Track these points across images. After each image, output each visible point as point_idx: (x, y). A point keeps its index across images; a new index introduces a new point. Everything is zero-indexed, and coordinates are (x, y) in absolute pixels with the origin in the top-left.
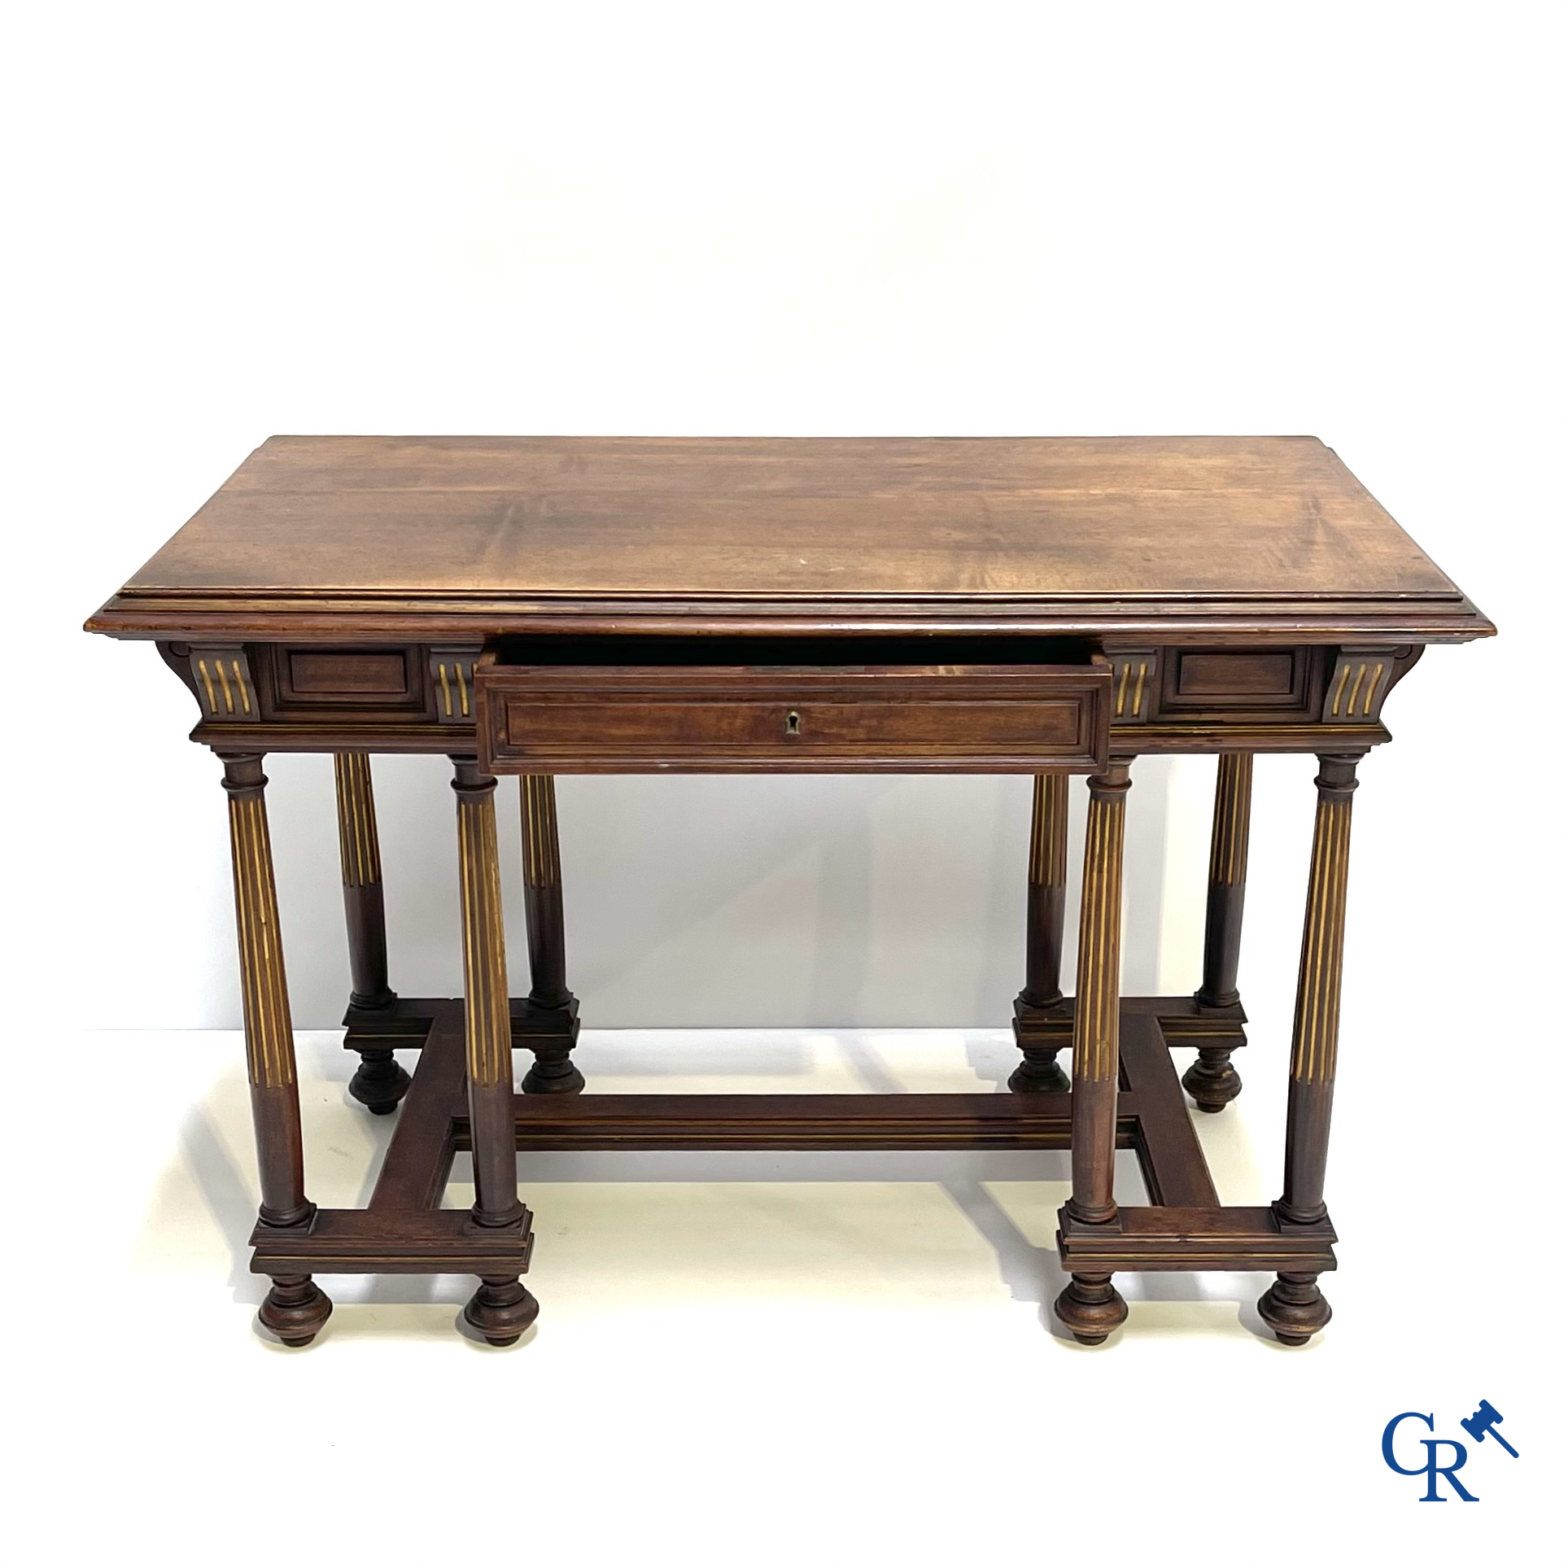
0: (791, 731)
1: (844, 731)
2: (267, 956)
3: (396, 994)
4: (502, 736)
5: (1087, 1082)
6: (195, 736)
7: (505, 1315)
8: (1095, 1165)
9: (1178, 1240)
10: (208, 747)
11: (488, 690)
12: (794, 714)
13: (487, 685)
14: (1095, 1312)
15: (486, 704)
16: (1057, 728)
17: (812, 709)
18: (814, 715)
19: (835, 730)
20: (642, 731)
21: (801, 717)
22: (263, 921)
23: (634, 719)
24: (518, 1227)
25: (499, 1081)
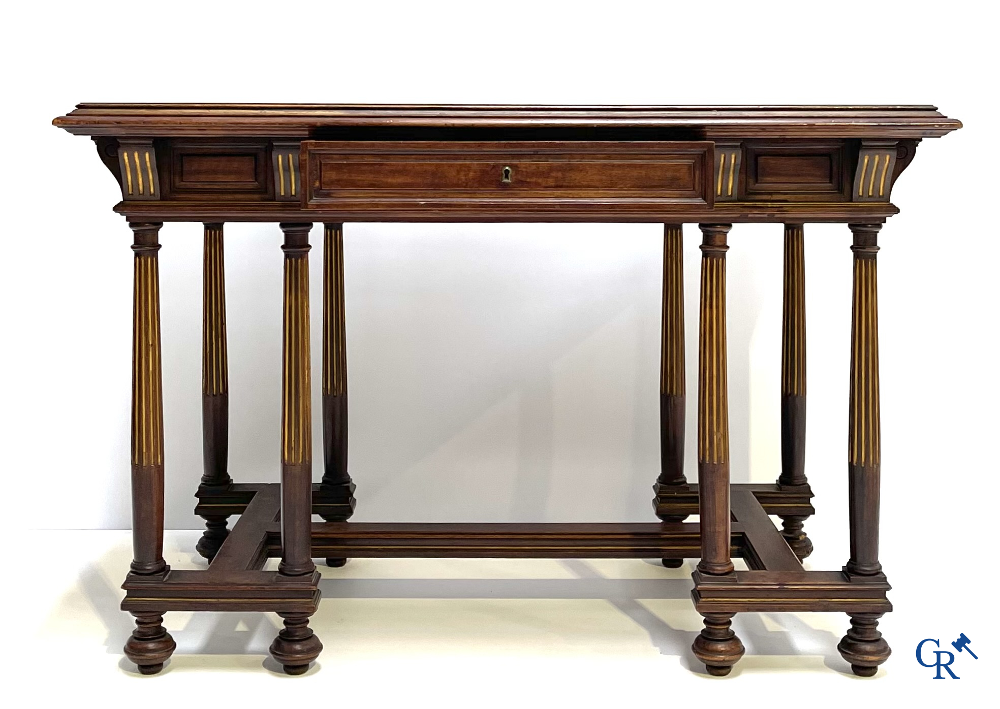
0: (505, 180)
1: (540, 180)
2: (151, 369)
4: (317, 184)
5: (709, 463)
6: (116, 209)
7: (298, 647)
8: (717, 529)
9: (777, 587)
10: (125, 217)
11: (309, 151)
12: (507, 168)
13: (309, 148)
14: (721, 647)
15: (307, 162)
16: (680, 179)
17: (519, 166)
18: (520, 169)
19: (534, 180)
20: (409, 180)
21: (512, 172)
22: (151, 343)
23: (403, 172)
24: (311, 576)
25: (302, 462)
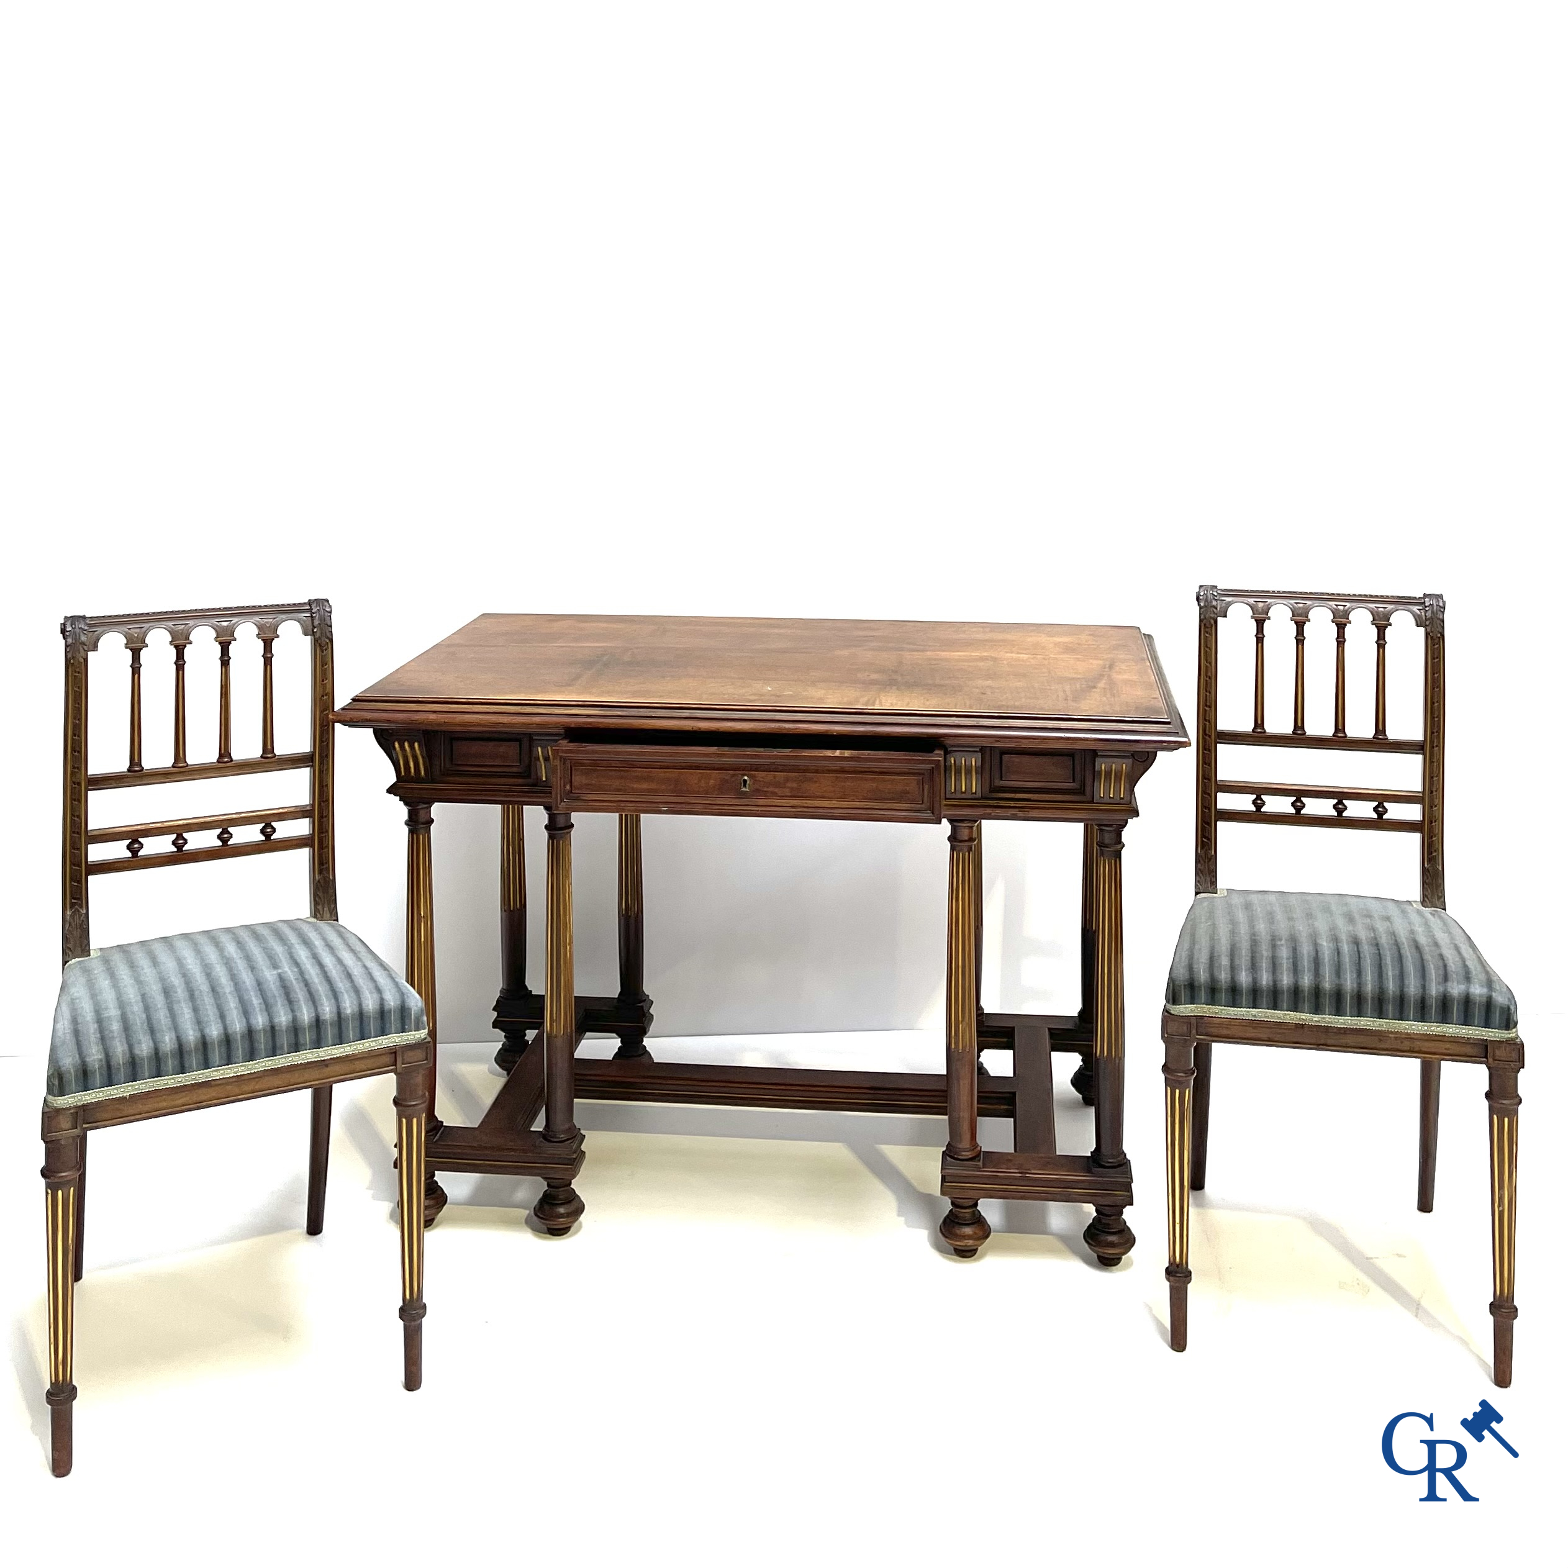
0: (744, 789)
1: (776, 790)
2: (423, 940)
3: (531, 991)
4: (568, 787)
5: (954, 1051)
6: (390, 790)
7: (562, 1210)
8: (961, 1114)
9: (1020, 1175)
11: (561, 757)
12: (746, 778)
13: (560, 754)
14: (966, 1231)
15: (558, 767)
16: (909, 793)
17: (757, 776)
18: (757, 779)
19: (771, 789)
20: (653, 786)
21: (750, 781)
22: (422, 915)
23: (648, 779)
25: (564, 1034)
